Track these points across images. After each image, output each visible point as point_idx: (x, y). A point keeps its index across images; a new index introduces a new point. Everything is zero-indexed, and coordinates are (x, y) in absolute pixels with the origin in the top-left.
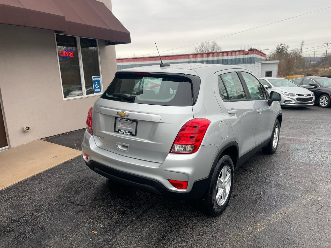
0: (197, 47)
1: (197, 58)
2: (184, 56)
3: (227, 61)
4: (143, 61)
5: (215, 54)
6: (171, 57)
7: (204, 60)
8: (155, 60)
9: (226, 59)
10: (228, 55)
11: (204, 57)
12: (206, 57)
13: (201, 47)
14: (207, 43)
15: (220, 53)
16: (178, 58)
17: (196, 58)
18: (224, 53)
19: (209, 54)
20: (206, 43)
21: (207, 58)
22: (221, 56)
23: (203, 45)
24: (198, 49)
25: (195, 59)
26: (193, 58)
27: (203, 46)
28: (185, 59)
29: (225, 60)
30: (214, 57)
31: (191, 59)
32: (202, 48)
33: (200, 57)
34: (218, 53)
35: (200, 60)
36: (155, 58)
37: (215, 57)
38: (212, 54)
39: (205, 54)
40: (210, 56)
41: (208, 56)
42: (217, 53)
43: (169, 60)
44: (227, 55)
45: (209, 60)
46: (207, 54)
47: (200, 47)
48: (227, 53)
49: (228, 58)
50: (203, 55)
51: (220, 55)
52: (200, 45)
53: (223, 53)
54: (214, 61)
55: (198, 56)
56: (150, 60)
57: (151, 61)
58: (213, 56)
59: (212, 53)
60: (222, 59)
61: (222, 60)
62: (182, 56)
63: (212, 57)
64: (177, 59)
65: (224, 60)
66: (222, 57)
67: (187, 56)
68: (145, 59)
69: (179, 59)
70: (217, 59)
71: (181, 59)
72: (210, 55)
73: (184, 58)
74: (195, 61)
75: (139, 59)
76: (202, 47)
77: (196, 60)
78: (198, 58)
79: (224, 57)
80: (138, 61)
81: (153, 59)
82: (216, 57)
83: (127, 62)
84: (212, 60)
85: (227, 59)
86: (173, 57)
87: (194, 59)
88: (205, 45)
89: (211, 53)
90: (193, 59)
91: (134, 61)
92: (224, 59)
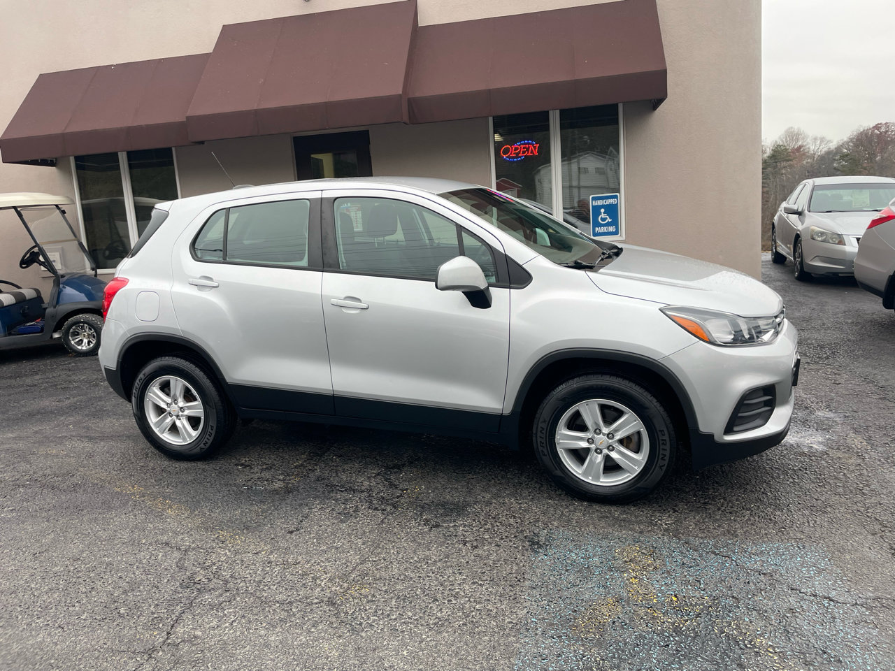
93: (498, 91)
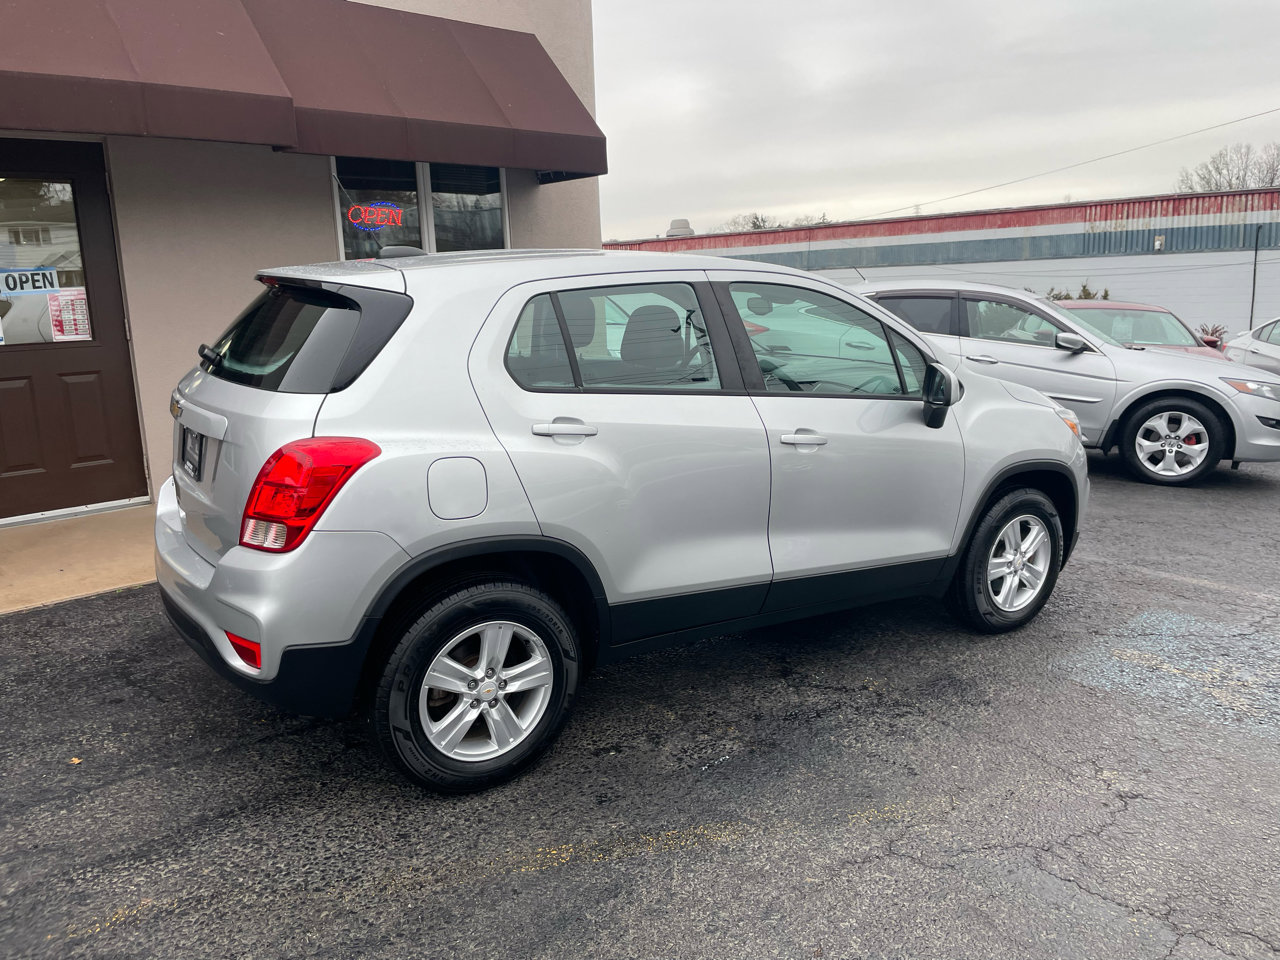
0: (1190, 171)
1: (1125, 221)
2: (1063, 212)
3: (1267, 234)
4: (890, 235)
5: (1213, 199)
6: (1008, 216)
7: (1158, 227)
8: (940, 229)
9: (1261, 222)
10: (1275, 206)
11: (1155, 216)
12: (1166, 215)
13: (1211, 168)
14: (1243, 150)
15: (1234, 196)
16: (1039, 218)
17: (1117, 219)
18: (1256, 196)
19: (1182, 202)
20: (1237, 150)
21: (1170, 218)
22: (1240, 211)
23: (1219, 162)
24: (1196, 178)
25: (1114, 222)
26: (1106, 219)
27: (1221, 167)
28: (1071, 225)
29: (1259, 227)
30: (1205, 216)
31: (1098, 223)
32: (1213, 172)
33: (1139, 217)
34: (1225, 199)
35: (1135, 229)
36: (940, 221)
37: (1212, 215)
38: (1195, 200)
39: (1162, 201)
40: (1188, 211)
41: (1176, 212)
42: (1222, 197)
43: (1000, 227)
44: (1268, 204)
45: (1181, 226)
46: (1174, 200)
47: (1207, 168)
48: (1268, 197)
49: (1272, 218)
50: (1154, 206)
51: (1233, 205)
52: (1208, 160)
53: (1250, 197)
54: (1205, 229)
55: (1131, 212)
56: (919, 231)
57: (923, 235)
58: (1200, 211)
59: (1198, 198)
60: (1241, 222)
61: (1245, 225)
62: (1056, 212)
63: (1197, 213)
64: (1034, 224)
65: (1255, 228)
66: (1243, 213)
67: (1077, 210)
68: (900, 226)
69: (1042, 223)
70: (1217, 224)
71: (1052, 223)
72: (1188, 206)
73: (1066, 220)
74: (1113, 230)
75: (875, 226)
76: (1217, 169)
77: (1119, 230)
78: (1130, 220)
79: (1255, 213)
80: (872, 234)
81: (932, 224)
82: (1214, 213)
83: (827, 237)
84: (1193, 225)
85: (1268, 221)
86: (1014, 216)
87: (1109, 221)
88: (1231, 160)
89: (1191, 199)
90: (1103, 222)
91: (855, 236)
92: (1251, 225)
93: (422, 125)
